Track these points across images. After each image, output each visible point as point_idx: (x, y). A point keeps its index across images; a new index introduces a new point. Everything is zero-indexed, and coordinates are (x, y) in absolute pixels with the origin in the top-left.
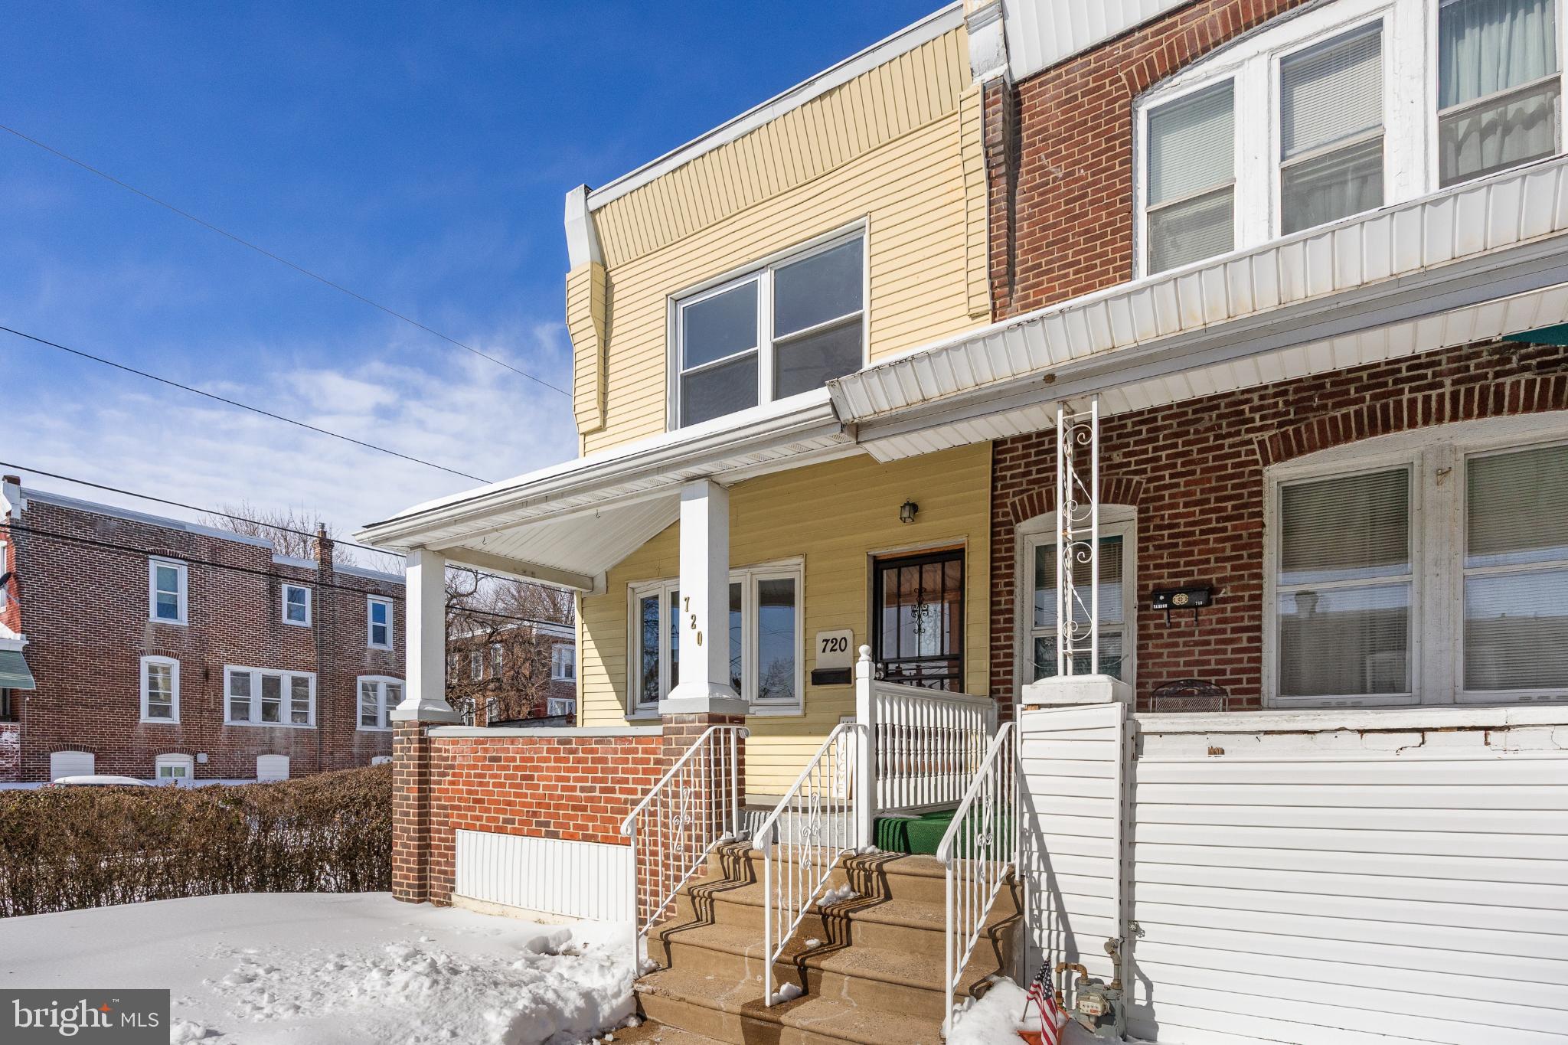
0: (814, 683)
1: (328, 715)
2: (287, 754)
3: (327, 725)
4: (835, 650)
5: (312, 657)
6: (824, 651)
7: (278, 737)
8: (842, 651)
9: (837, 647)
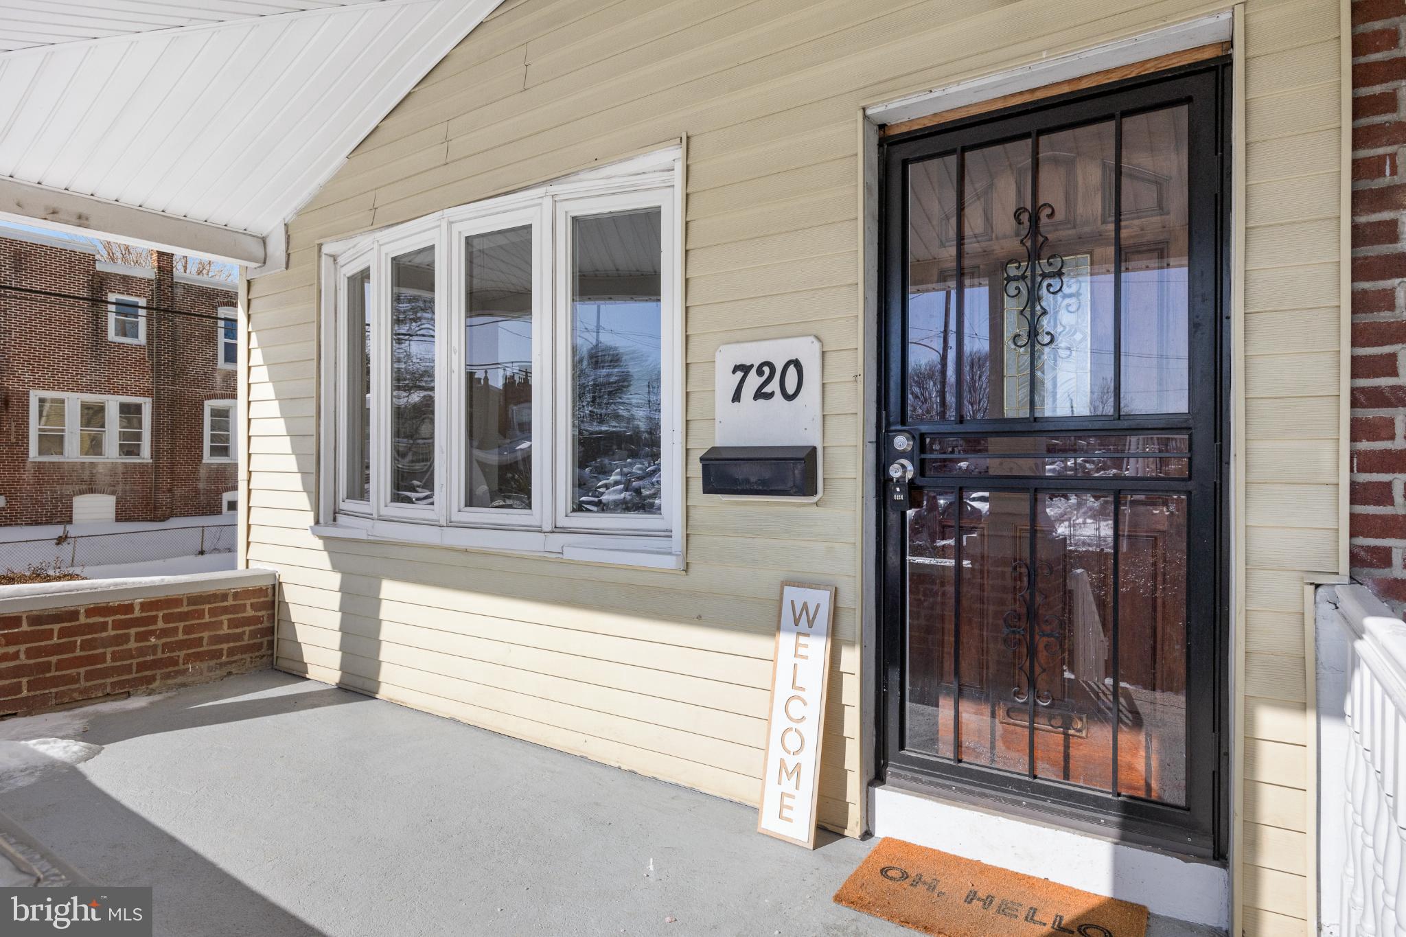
0: (709, 488)
1: (165, 446)
2: (113, 493)
3: (165, 459)
4: (770, 396)
5: (146, 381)
6: (737, 397)
7: (101, 473)
8: (789, 398)
9: (774, 386)
